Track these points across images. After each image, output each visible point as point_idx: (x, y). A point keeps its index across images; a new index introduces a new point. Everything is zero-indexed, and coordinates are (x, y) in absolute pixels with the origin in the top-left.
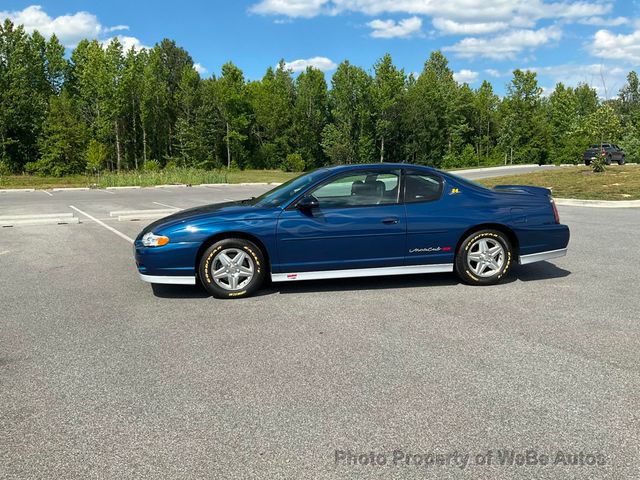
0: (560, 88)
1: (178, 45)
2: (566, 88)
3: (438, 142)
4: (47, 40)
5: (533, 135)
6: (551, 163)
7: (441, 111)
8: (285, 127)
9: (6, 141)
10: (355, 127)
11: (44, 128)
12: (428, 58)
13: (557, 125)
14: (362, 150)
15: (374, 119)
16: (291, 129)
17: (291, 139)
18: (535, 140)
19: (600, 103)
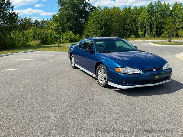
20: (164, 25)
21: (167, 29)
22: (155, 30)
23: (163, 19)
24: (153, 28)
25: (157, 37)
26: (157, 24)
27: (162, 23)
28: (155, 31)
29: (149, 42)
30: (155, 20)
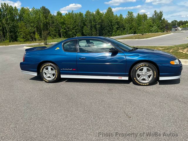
0: (139, 14)
1: (46, 8)
2: (140, 15)
3: (111, 30)
4: (14, 8)
5: (132, 27)
6: (137, 34)
7: (111, 22)
8: (74, 28)
9: (10, 34)
10: (91, 27)
11: (18, 30)
12: (107, 9)
13: (138, 24)
14: (93, 32)
15: (96, 25)
16: (76, 28)
17: (76, 31)
18: (133, 29)
19: (148, 18)
20: (17, 29)
21: (21, 34)
22: (9, 34)
23: (15, 22)
24: (7, 33)
25: (13, 41)
26: (10, 28)
27: (14, 27)
28: (9, 36)
29: (24, 46)
30: (6, 23)
